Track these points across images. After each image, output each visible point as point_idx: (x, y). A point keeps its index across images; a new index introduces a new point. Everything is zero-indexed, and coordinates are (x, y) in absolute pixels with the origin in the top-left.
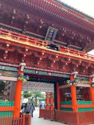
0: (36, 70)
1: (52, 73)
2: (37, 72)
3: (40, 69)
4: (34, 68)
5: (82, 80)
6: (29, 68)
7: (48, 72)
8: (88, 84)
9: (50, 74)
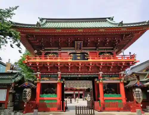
0: (69, 75)
1: (81, 75)
2: (70, 76)
3: (72, 74)
4: (68, 73)
5: (111, 77)
6: (64, 74)
7: (78, 75)
8: (117, 80)
9: (80, 76)
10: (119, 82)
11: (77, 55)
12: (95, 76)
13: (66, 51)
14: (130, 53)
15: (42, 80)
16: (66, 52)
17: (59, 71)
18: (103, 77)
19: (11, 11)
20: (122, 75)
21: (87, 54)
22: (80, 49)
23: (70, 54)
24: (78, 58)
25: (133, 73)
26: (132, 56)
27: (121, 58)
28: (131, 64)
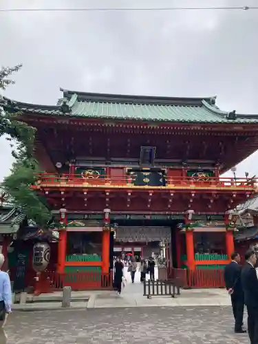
0: (126, 215)
1: (150, 215)
2: (128, 217)
4: (124, 212)
5: (210, 220)
6: (116, 212)
7: (145, 215)
9: (148, 217)
10: (224, 230)
11: (144, 173)
12: (178, 218)
13: (121, 166)
14: (247, 174)
15: (70, 226)
16: (122, 168)
17: (107, 208)
18: (193, 220)
19: (4, 75)
20: (230, 218)
21: (163, 172)
22: (150, 161)
23: (129, 171)
24: (144, 180)
25: (247, 211)
26: (250, 179)
27: (230, 184)
28: (248, 196)
